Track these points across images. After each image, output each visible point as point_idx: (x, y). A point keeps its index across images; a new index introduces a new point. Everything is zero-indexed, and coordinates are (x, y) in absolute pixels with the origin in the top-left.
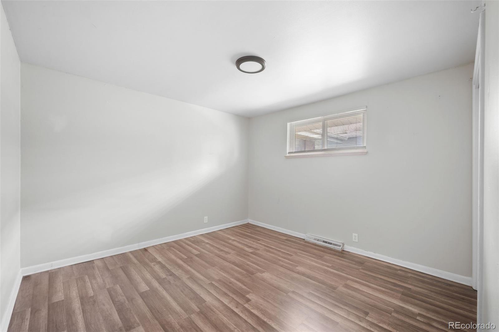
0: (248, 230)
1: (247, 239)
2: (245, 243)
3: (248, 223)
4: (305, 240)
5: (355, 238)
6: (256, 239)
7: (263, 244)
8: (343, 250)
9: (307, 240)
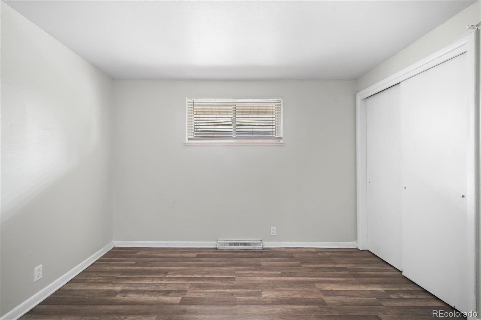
0: (129, 261)
1: (145, 278)
2: (152, 288)
3: (114, 248)
4: (218, 249)
5: (273, 231)
6: (159, 272)
7: (179, 276)
8: (263, 248)
9: (220, 248)
